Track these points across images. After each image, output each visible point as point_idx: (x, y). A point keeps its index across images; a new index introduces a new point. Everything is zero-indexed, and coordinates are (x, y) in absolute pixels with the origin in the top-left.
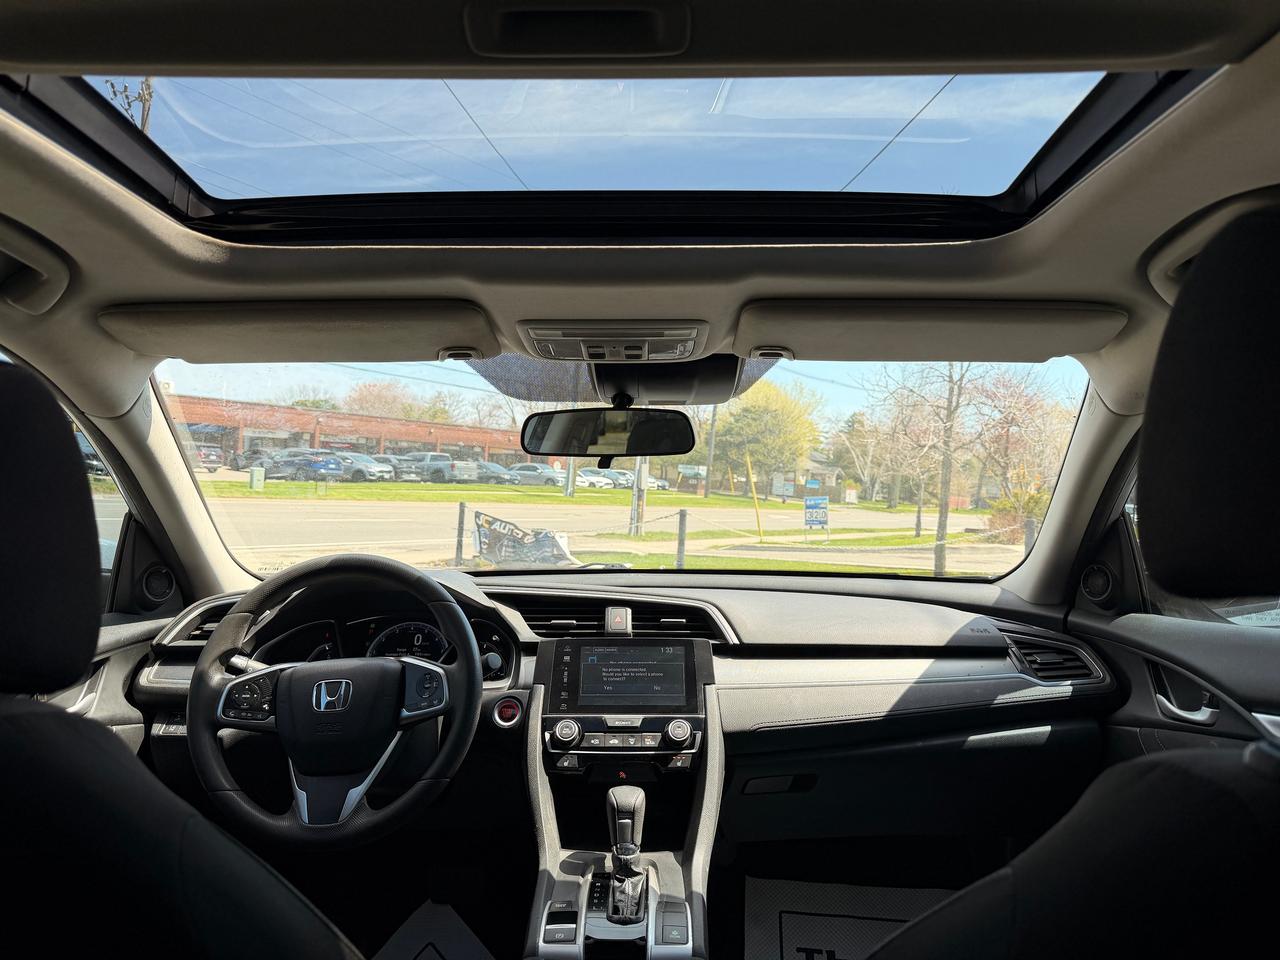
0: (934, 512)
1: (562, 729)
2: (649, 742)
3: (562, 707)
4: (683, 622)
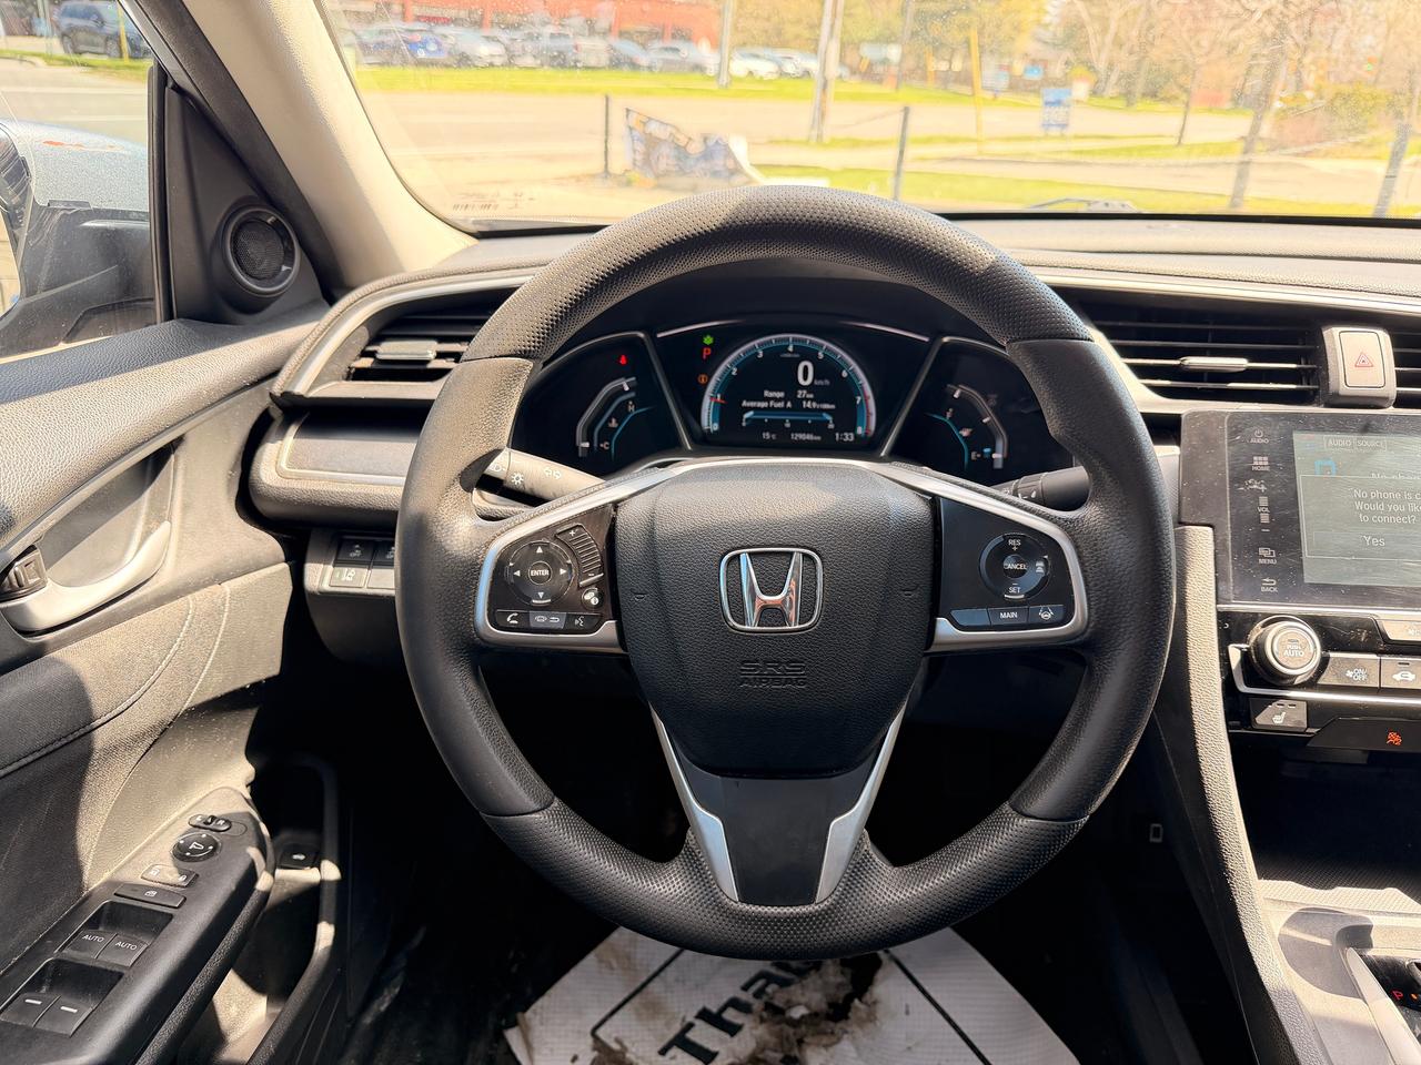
1: (1281, 645)
3: (1266, 586)
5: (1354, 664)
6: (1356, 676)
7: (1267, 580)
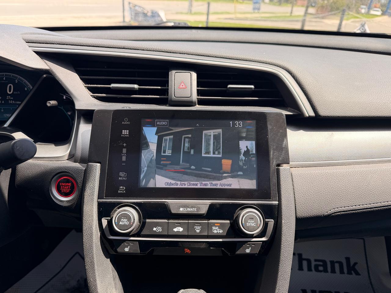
0: (303, 6)
1: (119, 219)
2: (216, 230)
3: (120, 190)
4: (251, 88)
5: (156, 225)
6: (157, 229)
7: (121, 187)
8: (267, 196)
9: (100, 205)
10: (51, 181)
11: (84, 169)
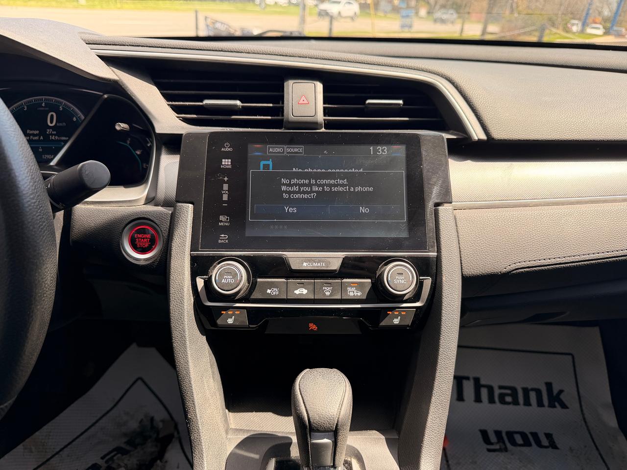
1: (221, 275)
2: (353, 292)
3: (221, 239)
4: (399, 104)
5: (271, 286)
7: (223, 235)
8: (422, 246)
9: (194, 259)
10: (123, 231)
11: (170, 212)
